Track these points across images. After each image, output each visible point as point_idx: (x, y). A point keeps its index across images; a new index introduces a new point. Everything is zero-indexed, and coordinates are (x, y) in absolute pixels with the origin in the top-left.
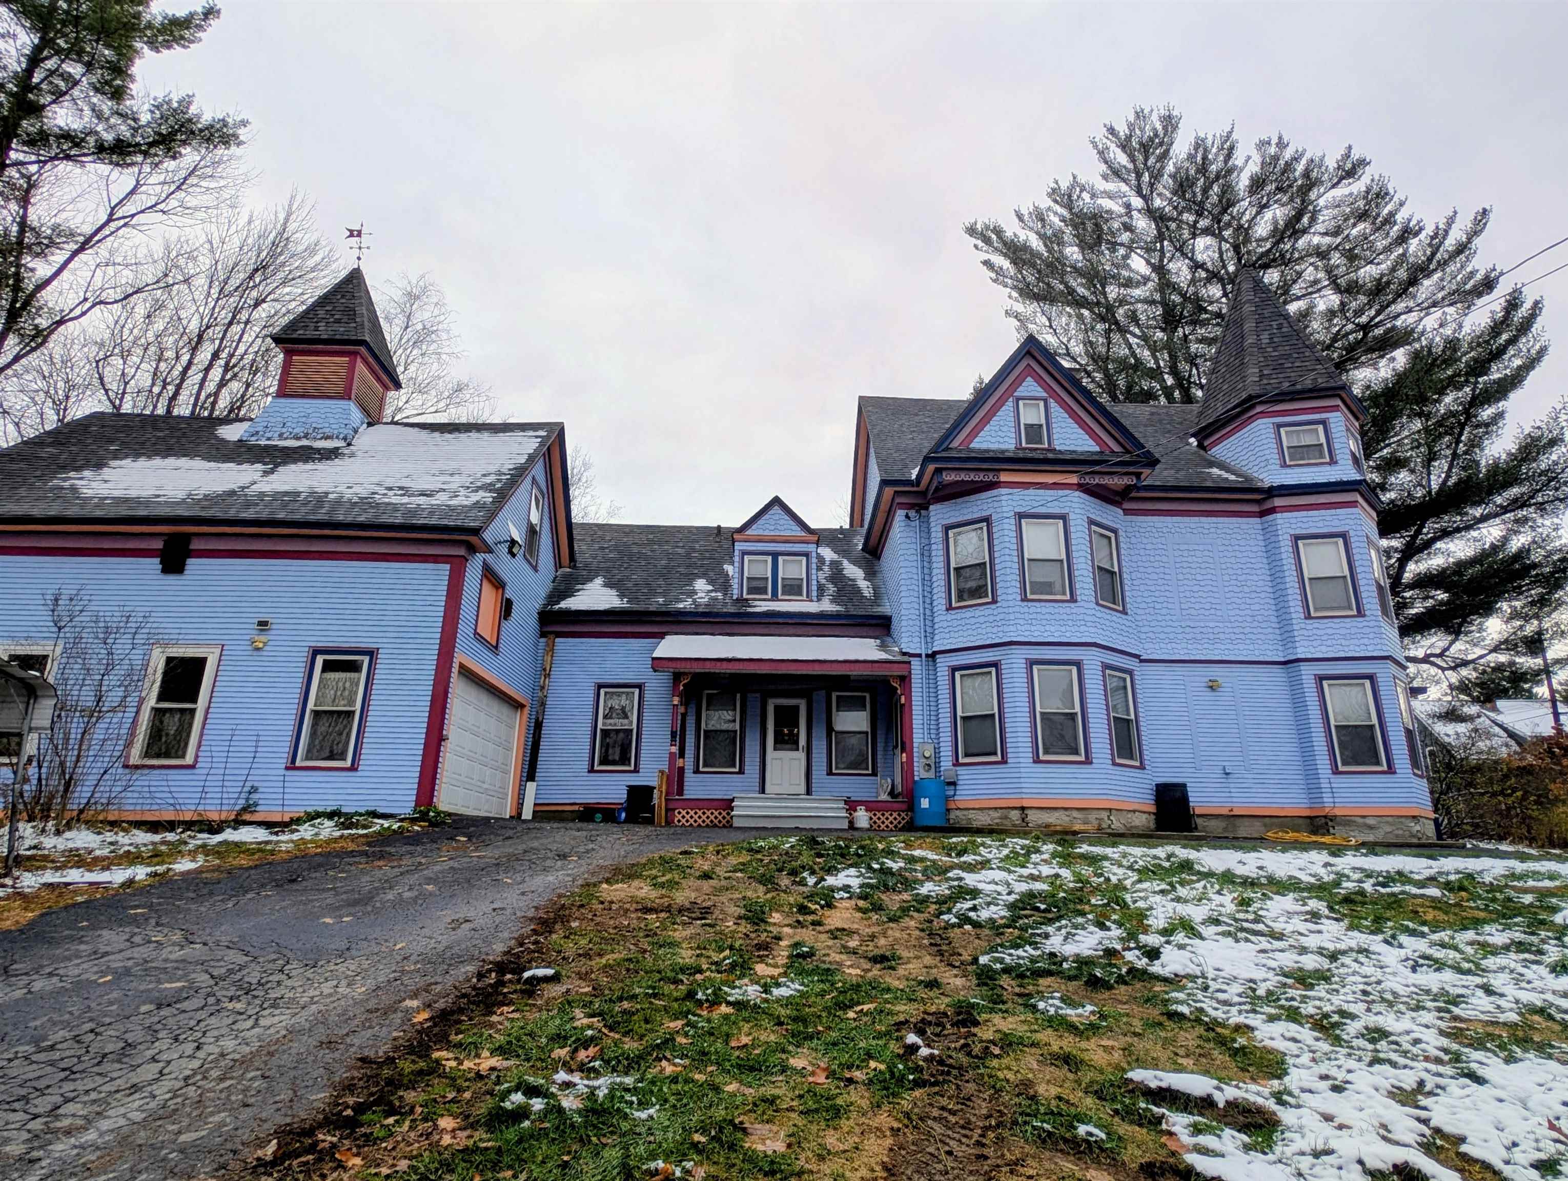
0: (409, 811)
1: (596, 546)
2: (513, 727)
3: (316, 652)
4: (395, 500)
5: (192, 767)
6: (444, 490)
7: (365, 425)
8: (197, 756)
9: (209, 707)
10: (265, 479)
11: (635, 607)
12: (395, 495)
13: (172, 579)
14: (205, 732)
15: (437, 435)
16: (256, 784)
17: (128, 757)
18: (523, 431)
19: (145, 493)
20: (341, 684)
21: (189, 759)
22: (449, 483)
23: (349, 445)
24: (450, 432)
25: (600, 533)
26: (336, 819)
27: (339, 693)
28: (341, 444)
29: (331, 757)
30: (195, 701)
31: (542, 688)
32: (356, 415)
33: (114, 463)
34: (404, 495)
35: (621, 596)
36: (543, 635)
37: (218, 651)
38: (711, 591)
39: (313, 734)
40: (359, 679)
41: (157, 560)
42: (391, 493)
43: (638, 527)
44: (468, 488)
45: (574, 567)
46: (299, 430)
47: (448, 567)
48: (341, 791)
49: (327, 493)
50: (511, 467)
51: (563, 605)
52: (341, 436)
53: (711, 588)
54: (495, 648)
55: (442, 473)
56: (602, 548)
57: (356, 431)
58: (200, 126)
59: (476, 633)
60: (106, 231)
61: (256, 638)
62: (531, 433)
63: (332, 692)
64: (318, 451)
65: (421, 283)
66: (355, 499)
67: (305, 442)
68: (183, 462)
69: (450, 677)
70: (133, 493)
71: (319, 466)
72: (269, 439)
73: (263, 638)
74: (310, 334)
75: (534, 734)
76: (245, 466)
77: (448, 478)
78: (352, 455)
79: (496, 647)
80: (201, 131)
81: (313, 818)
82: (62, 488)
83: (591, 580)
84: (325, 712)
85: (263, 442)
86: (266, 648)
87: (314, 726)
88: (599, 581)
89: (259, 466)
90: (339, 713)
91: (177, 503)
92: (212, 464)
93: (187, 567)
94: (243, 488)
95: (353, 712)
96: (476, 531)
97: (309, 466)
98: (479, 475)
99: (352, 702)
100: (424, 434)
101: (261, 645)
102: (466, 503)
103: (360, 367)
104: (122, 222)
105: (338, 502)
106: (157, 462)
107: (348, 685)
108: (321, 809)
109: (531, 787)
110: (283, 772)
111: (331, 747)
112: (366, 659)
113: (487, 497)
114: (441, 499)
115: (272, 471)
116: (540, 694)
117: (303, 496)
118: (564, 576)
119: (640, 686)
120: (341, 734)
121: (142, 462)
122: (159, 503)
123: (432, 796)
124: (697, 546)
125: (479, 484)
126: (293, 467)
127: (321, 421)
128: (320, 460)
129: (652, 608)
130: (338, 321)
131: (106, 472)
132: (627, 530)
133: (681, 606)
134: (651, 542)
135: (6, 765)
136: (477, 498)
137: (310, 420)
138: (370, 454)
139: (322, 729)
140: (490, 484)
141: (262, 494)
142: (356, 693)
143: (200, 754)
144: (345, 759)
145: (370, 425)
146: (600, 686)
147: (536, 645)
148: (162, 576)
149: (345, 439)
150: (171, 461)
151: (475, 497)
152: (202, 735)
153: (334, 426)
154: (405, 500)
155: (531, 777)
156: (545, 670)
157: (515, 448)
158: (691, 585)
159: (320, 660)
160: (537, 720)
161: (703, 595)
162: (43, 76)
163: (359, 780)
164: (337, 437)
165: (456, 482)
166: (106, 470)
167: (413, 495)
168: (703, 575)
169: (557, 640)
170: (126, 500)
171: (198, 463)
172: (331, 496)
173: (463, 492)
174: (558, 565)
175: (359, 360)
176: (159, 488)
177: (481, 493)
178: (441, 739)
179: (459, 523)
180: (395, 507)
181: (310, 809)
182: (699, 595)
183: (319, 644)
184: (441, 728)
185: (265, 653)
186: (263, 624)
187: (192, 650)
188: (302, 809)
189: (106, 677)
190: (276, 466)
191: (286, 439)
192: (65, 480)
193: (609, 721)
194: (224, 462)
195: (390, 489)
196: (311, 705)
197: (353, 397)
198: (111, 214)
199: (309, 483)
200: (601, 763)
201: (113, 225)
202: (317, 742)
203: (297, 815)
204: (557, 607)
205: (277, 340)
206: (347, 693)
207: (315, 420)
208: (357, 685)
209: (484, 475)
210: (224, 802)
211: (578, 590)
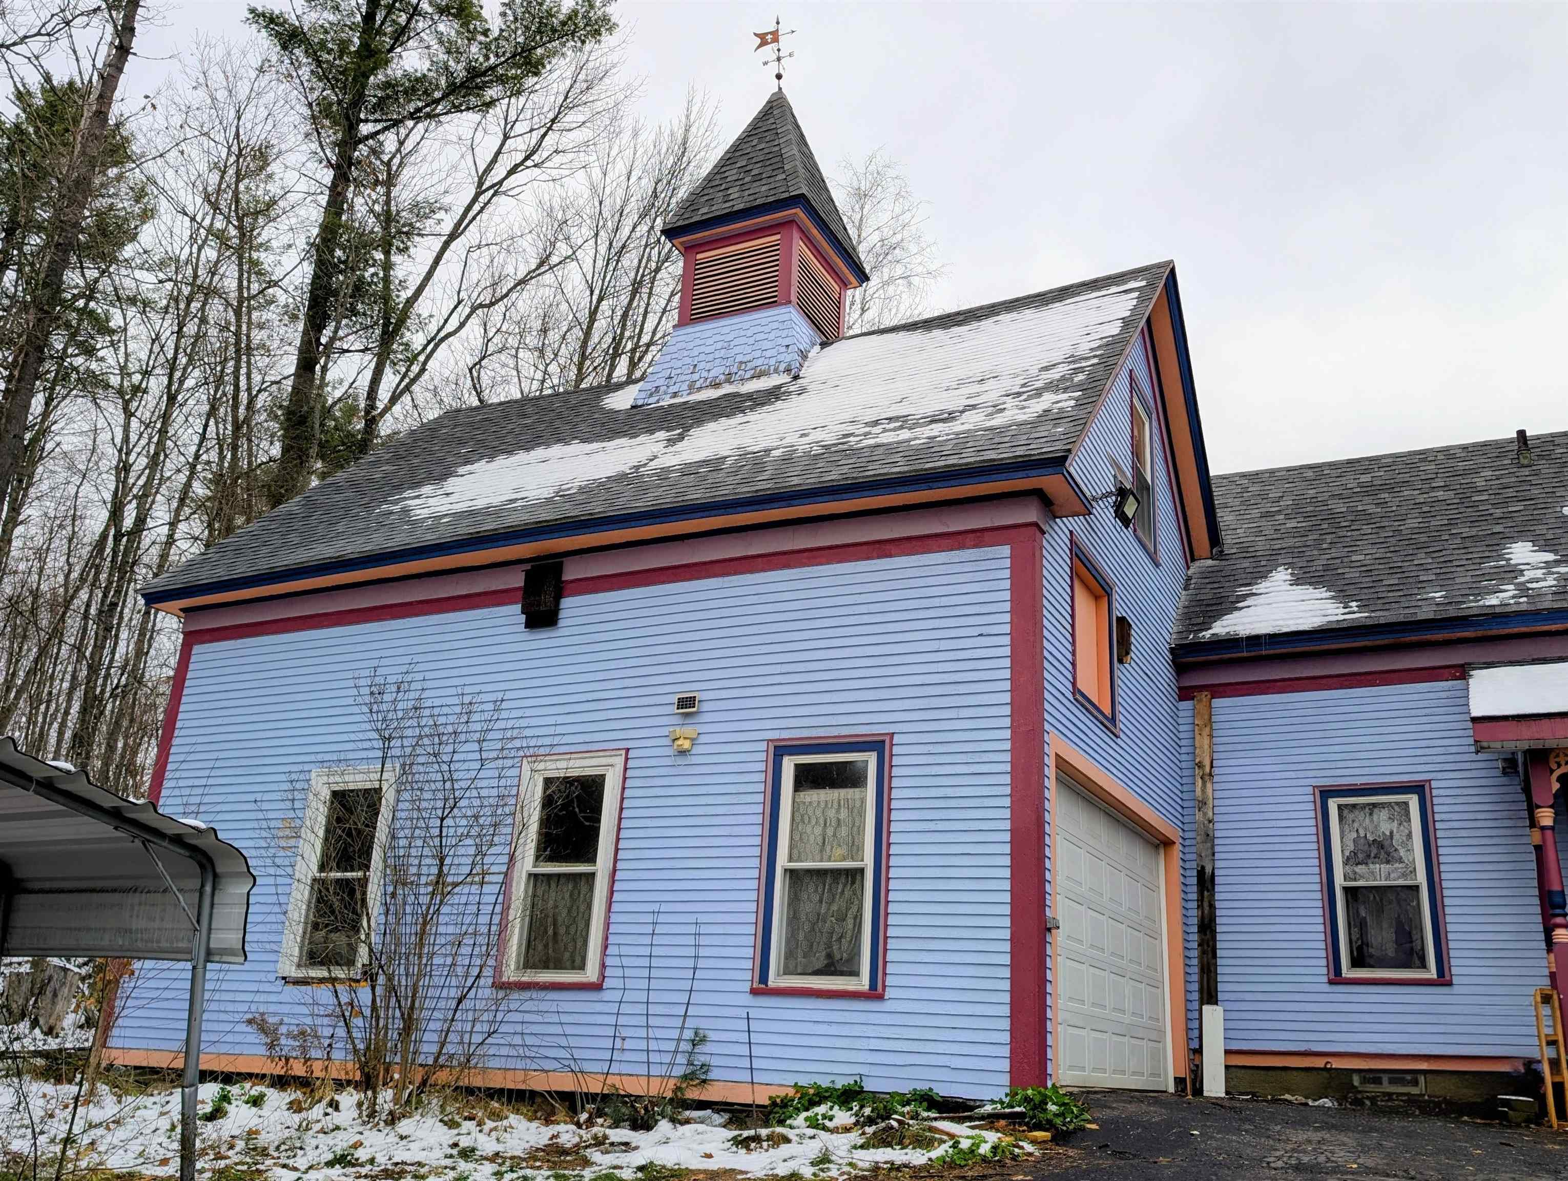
0: (1001, 1094)
1: (1255, 513)
2: (1154, 889)
3: (781, 750)
4: (887, 438)
5: (597, 987)
6: (974, 407)
7: (818, 347)
8: (603, 966)
9: (615, 870)
10: (671, 449)
11: (1384, 617)
12: (885, 431)
13: (543, 638)
14: (614, 918)
15: (937, 333)
16: (703, 1024)
17: (498, 970)
18: (1099, 289)
19: (496, 500)
20: (831, 813)
21: (591, 974)
22: (978, 395)
23: (796, 378)
24: (959, 324)
25: (1254, 488)
26: (855, 1106)
27: (830, 832)
28: (785, 378)
29: (829, 969)
30: (592, 860)
31: (1202, 804)
32: (803, 331)
33: (461, 470)
34: (901, 428)
35: (1343, 596)
36: (1185, 694)
37: (619, 761)
38: (1557, 563)
39: (793, 919)
40: (863, 801)
41: (517, 608)
42: (877, 430)
43: (1332, 465)
44: (1019, 394)
45: (1221, 556)
46: (718, 372)
47: (1006, 550)
48: (858, 1044)
49: (768, 451)
50: (1095, 345)
51: (1222, 627)
52: (782, 367)
53: (1550, 557)
54: (1109, 722)
55: (961, 383)
56: (1267, 515)
57: (804, 355)
58: (561, 17)
59: (1076, 690)
60: (477, 207)
61: (678, 731)
62: (1114, 289)
63: (818, 830)
64: (750, 396)
65: (872, 168)
66: (816, 450)
67: (727, 389)
68: (557, 450)
69: (1042, 787)
70: (480, 503)
71: (752, 416)
72: (675, 395)
73: (689, 731)
74: (720, 208)
75: (1200, 900)
76: (642, 438)
77: (976, 388)
78: (802, 391)
79: (1113, 720)
80: (564, 24)
81: (812, 1103)
82: (391, 513)
83: (1264, 576)
84: (809, 872)
85: (666, 402)
86: (696, 750)
87: (794, 900)
88: (1281, 576)
89: (662, 435)
90: (836, 874)
91: (540, 505)
92: (595, 446)
93: (562, 614)
94: (637, 468)
95: (862, 871)
96: (1058, 462)
97: (739, 418)
98: (1034, 371)
99: (855, 850)
100: (917, 337)
101: (687, 744)
102: (1022, 417)
103: (799, 246)
104: (491, 192)
105: (788, 459)
106: (522, 457)
107: (843, 814)
108: (825, 1083)
109: (1213, 1016)
110: (748, 999)
111: (829, 946)
112: (871, 759)
113: (1066, 401)
114: (971, 421)
115: (681, 438)
116: (1199, 816)
117: (729, 462)
118: (1206, 574)
119: (1419, 788)
120: (842, 919)
121: (501, 461)
122: (515, 509)
123: (1043, 1060)
124: (1480, 483)
125: (1039, 384)
126: (712, 426)
127: (748, 349)
128: (752, 409)
129: (1425, 613)
130: (757, 178)
131: (452, 484)
132: (1310, 474)
133: (1493, 600)
134: (1369, 490)
135: (322, 981)
136: (1045, 406)
137: (732, 353)
138: (831, 383)
139: (807, 907)
140: (1063, 379)
141: (666, 470)
142: (861, 830)
143: (608, 961)
144: (855, 973)
145: (824, 345)
146: (1326, 794)
147: (1175, 717)
148: (527, 635)
149: (788, 370)
150: (539, 453)
151: (1038, 406)
152: (607, 925)
153: (768, 354)
154: (905, 435)
155: (1209, 995)
156: (1200, 765)
157: (1094, 317)
158: (1501, 557)
159: (788, 766)
160: (1201, 873)
161: (1539, 573)
162: (383, 13)
163: (887, 1019)
164: (776, 371)
165: (992, 392)
166: (451, 480)
167: (916, 425)
168: (1521, 534)
169: (1216, 702)
170: (471, 513)
171: (576, 448)
172: (776, 453)
173: (1010, 402)
174: (1191, 556)
175: (796, 235)
176: (517, 490)
177: (1047, 400)
178: (1045, 928)
179: (1020, 451)
180: (890, 448)
181: (803, 1081)
182: (1529, 575)
183: (785, 735)
184: (1041, 904)
185: (694, 760)
186: (686, 703)
187: (578, 763)
188: (790, 1080)
189: (448, 822)
190: (687, 429)
191: (700, 389)
192: (396, 502)
193: (1360, 869)
194: (611, 439)
195: (876, 423)
196: (782, 861)
197: (794, 298)
198: (480, 183)
199: (735, 443)
200: (1358, 961)
201: (483, 199)
202: (801, 936)
203: (782, 1092)
204: (1207, 634)
205: (670, 233)
206: (844, 831)
207: (741, 352)
208: (862, 813)
209: (1046, 369)
210: (654, 1058)
211: (1244, 597)
